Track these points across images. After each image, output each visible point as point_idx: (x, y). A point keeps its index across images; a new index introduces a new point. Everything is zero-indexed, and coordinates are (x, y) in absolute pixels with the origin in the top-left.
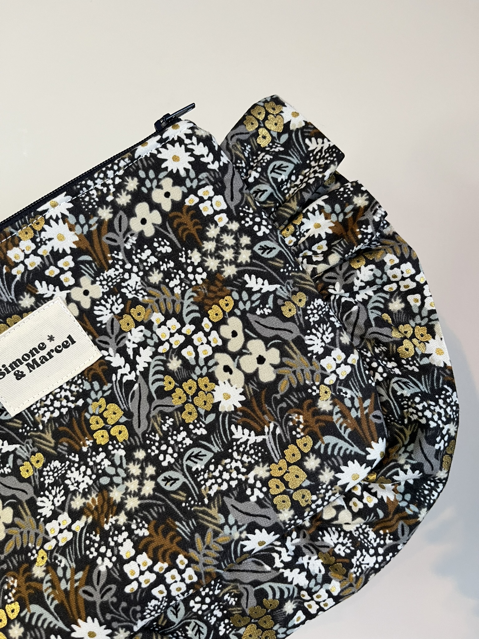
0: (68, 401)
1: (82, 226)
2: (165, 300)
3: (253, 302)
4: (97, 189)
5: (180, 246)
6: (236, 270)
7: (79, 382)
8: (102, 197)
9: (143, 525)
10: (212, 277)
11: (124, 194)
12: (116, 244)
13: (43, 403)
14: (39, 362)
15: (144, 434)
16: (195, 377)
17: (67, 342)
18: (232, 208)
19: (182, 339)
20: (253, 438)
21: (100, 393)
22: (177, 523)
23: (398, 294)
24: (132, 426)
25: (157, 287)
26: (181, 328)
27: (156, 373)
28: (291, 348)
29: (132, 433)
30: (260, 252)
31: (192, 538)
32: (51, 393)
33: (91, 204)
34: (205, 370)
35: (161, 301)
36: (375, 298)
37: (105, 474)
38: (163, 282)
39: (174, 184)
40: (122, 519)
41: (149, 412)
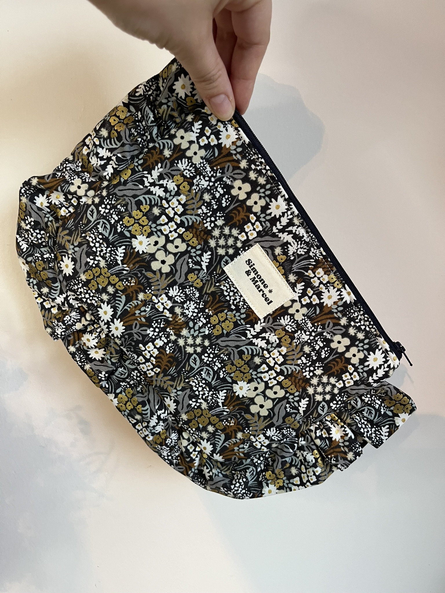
0: (234, 300)
1: (336, 309)
2: (294, 355)
3: (293, 403)
4: (358, 316)
5: (325, 362)
6: (311, 394)
7: (245, 307)
8: (354, 320)
9: (171, 350)
10: (307, 381)
11: (355, 331)
12: (326, 327)
13: (232, 286)
14: (257, 284)
15: (218, 344)
16: (251, 371)
17: (269, 300)
18: (347, 389)
19: (272, 364)
20: (220, 402)
21: (239, 318)
22: (174, 367)
23: (300, 472)
24: (222, 337)
25: (302, 350)
26: (278, 364)
27: (252, 350)
28: (269, 421)
29: (218, 337)
30: (321, 405)
31: (169, 375)
32: (238, 290)
33: (349, 313)
34: (254, 377)
35: (293, 353)
36: (298, 460)
37: (195, 324)
38: (304, 353)
39: (360, 359)
40: (173, 338)
41: (230, 347)
